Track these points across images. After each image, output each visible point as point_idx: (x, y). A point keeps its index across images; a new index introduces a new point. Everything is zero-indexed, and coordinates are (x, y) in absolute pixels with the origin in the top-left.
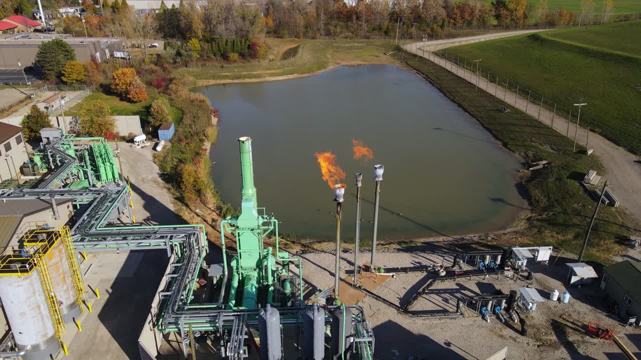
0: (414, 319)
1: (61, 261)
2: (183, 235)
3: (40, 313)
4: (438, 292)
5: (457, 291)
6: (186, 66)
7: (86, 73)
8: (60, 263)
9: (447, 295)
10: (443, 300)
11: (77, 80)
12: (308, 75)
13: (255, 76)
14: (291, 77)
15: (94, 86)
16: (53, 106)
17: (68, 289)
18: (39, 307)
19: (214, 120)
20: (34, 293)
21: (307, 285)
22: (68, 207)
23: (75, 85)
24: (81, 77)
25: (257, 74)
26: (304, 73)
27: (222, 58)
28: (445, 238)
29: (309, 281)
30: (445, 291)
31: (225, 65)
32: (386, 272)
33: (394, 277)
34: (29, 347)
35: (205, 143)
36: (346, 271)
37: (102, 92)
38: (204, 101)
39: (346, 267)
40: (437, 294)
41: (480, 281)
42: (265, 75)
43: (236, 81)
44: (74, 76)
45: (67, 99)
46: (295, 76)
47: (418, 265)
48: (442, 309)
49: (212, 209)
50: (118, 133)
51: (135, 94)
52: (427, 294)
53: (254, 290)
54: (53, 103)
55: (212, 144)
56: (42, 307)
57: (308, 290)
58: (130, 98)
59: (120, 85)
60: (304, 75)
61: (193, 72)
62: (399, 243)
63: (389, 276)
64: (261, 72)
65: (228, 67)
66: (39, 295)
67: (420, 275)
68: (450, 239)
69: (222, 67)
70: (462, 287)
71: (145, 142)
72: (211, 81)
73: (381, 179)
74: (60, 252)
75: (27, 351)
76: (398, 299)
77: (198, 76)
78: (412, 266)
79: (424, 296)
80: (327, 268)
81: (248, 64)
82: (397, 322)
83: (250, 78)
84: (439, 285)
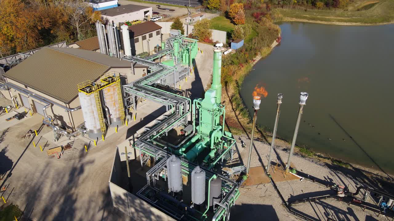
0: (289, 214)
1: (114, 94)
2: (176, 101)
3: (94, 116)
4: (326, 206)
5: (344, 213)
6: (282, 7)
7: (220, 4)
8: (113, 95)
9: (333, 212)
10: (324, 213)
11: (214, 8)
12: (370, 24)
13: (325, 20)
14: (354, 24)
15: (222, 12)
16: (194, 20)
17: (116, 110)
18: (93, 112)
19: (275, 44)
20: (92, 105)
21: (238, 159)
22: (144, 70)
23: (213, 10)
24: (217, 6)
25: (329, 19)
26: (367, 23)
27: (311, 4)
28: (380, 173)
29: (242, 157)
30: (333, 208)
31: (308, 10)
32: (298, 175)
33: (302, 180)
34: (88, 130)
35: (257, 57)
36: (272, 162)
37: (225, 16)
38: (277, 30)
39: (274, 158)
40: (324, 207)
41: (373, 216)
42: (333, 20)
43: (311, 21)
44: (213, 5)
45: (203, 17)
46: (359, 24)
47: (329, 180)
48: (318, 219)
49: (229, 95)
50: (212, 40)
51: (237, 20)
52: (316, 202)
53: (200, 147)
54: (194, 18)
55: (262, 58)
56: (95, 113)
57: (236, 162)
58: (234, 22)
59: (232, 13)
60: (366, 24)
61: (285, 12)
62: (333, 161)
63: (298, 178)
64: (332, 17)
65: (310, 11)
66: (94, 107)
67: (323, 188)
68: (385, 175)
69: (306, 10)
70: (351, 212)
71: (222, 48)
72: (294, 19)
73: (304, 103)
74: (114, 90)
75: (87, 131)
76: (290, 196)
77: (286, 15)
78: (323, 179)
79: (313, 203)
80: (260, 155)
81: (328, 11)
82: (275, 209)
83: (322, 21)
84: (332, 202)
